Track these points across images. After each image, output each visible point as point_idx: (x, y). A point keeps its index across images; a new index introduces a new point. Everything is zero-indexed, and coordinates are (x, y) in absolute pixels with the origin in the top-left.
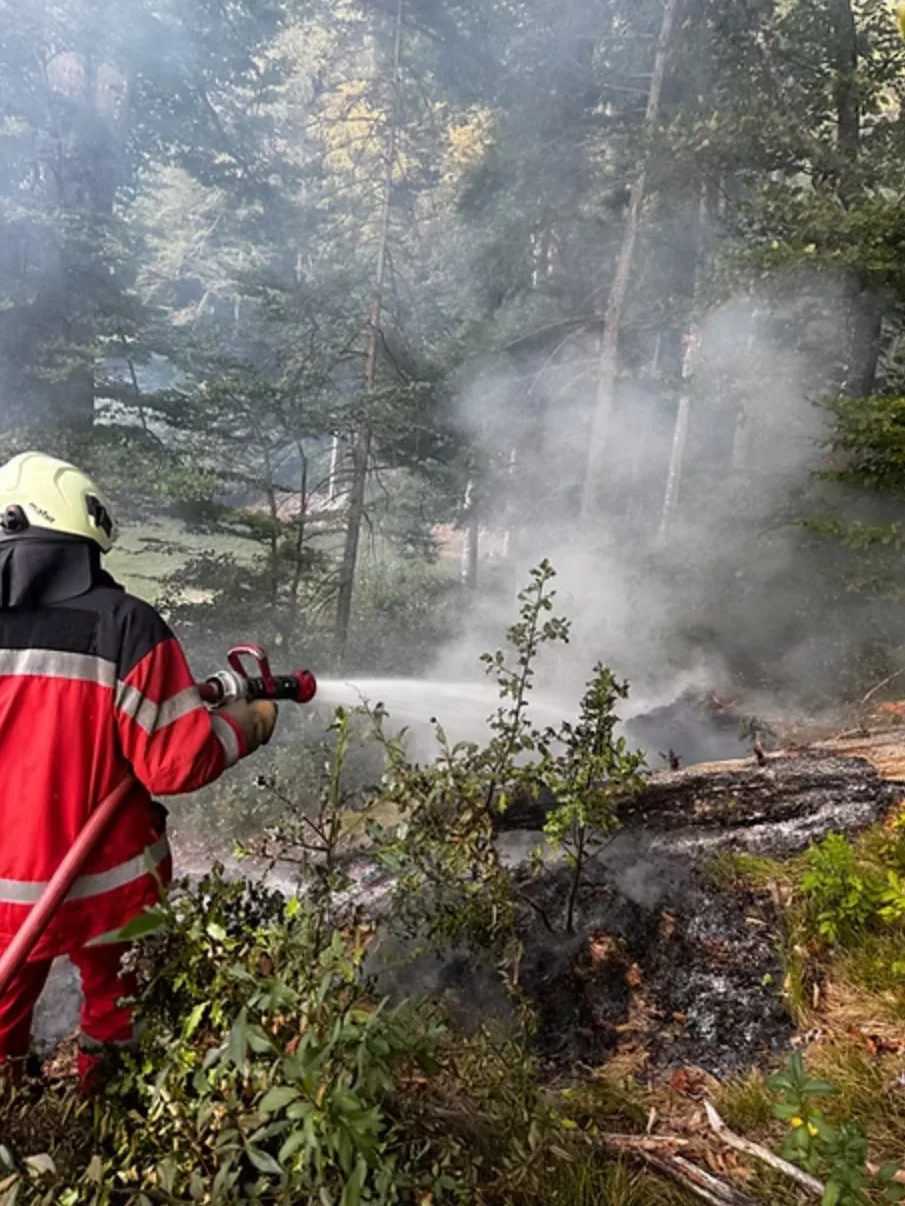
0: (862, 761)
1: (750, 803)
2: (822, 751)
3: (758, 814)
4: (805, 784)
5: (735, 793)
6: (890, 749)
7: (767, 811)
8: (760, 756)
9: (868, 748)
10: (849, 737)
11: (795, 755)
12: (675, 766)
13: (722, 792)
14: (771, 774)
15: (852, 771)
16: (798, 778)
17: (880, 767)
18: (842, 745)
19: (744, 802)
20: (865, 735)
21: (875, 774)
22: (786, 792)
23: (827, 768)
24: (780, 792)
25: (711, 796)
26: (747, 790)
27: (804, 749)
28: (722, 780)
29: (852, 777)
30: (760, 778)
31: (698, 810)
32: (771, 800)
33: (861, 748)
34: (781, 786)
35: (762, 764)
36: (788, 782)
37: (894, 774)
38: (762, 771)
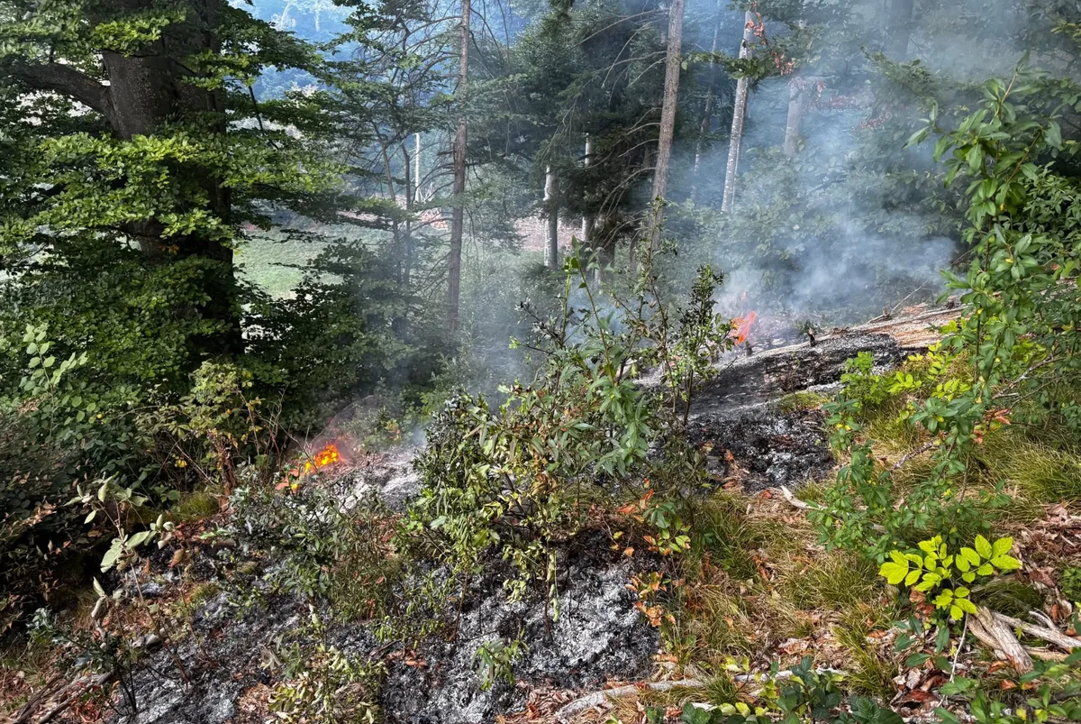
0: (886, 336)
1: (805, 372)
2: (857, 332)
3: (811, 380)
4: (844, 355)
5: (794, 367)
6: (906, 326)
7: (817, 377)
8: (812, 339)
9: (889, 327)
10: (877, 321)
11: (838, 336)
12: (750, 352)
13: (784, 366)
14: (819, 350)
15: (878, 344)
16: (839, 351)
17: (898, 339)
18: (871, 327)
19: (801, 372)
20: (888, 318)
21: (894, 344)
22: (831, 362)
23: (860, 343)
24: (826, 363)
25: (775, 371)
26: (803, 364)
27: (844, 331)
28: (785, 358)
29: (878, 348)
30: (812, 354)
31: (767, 381)
32: (820, 369)
33: (885, 327)
34: (827, 358)
35: (813, 345)
36: (832, 355)
37: (908, 343)
38: (814, 349)
